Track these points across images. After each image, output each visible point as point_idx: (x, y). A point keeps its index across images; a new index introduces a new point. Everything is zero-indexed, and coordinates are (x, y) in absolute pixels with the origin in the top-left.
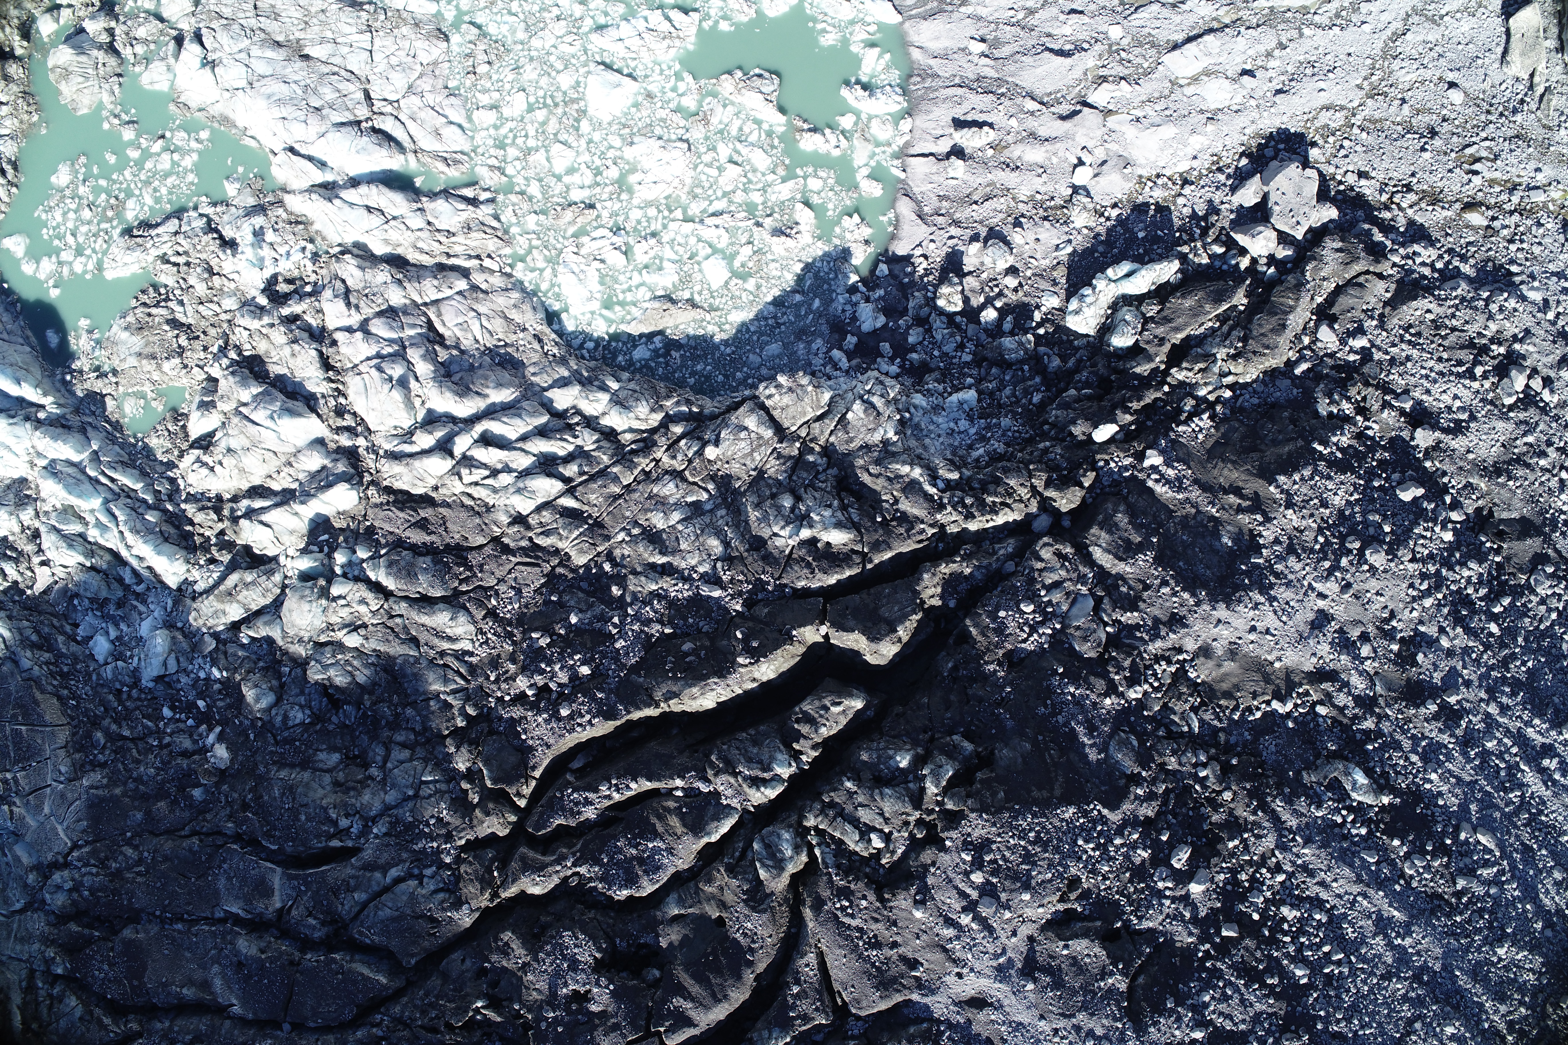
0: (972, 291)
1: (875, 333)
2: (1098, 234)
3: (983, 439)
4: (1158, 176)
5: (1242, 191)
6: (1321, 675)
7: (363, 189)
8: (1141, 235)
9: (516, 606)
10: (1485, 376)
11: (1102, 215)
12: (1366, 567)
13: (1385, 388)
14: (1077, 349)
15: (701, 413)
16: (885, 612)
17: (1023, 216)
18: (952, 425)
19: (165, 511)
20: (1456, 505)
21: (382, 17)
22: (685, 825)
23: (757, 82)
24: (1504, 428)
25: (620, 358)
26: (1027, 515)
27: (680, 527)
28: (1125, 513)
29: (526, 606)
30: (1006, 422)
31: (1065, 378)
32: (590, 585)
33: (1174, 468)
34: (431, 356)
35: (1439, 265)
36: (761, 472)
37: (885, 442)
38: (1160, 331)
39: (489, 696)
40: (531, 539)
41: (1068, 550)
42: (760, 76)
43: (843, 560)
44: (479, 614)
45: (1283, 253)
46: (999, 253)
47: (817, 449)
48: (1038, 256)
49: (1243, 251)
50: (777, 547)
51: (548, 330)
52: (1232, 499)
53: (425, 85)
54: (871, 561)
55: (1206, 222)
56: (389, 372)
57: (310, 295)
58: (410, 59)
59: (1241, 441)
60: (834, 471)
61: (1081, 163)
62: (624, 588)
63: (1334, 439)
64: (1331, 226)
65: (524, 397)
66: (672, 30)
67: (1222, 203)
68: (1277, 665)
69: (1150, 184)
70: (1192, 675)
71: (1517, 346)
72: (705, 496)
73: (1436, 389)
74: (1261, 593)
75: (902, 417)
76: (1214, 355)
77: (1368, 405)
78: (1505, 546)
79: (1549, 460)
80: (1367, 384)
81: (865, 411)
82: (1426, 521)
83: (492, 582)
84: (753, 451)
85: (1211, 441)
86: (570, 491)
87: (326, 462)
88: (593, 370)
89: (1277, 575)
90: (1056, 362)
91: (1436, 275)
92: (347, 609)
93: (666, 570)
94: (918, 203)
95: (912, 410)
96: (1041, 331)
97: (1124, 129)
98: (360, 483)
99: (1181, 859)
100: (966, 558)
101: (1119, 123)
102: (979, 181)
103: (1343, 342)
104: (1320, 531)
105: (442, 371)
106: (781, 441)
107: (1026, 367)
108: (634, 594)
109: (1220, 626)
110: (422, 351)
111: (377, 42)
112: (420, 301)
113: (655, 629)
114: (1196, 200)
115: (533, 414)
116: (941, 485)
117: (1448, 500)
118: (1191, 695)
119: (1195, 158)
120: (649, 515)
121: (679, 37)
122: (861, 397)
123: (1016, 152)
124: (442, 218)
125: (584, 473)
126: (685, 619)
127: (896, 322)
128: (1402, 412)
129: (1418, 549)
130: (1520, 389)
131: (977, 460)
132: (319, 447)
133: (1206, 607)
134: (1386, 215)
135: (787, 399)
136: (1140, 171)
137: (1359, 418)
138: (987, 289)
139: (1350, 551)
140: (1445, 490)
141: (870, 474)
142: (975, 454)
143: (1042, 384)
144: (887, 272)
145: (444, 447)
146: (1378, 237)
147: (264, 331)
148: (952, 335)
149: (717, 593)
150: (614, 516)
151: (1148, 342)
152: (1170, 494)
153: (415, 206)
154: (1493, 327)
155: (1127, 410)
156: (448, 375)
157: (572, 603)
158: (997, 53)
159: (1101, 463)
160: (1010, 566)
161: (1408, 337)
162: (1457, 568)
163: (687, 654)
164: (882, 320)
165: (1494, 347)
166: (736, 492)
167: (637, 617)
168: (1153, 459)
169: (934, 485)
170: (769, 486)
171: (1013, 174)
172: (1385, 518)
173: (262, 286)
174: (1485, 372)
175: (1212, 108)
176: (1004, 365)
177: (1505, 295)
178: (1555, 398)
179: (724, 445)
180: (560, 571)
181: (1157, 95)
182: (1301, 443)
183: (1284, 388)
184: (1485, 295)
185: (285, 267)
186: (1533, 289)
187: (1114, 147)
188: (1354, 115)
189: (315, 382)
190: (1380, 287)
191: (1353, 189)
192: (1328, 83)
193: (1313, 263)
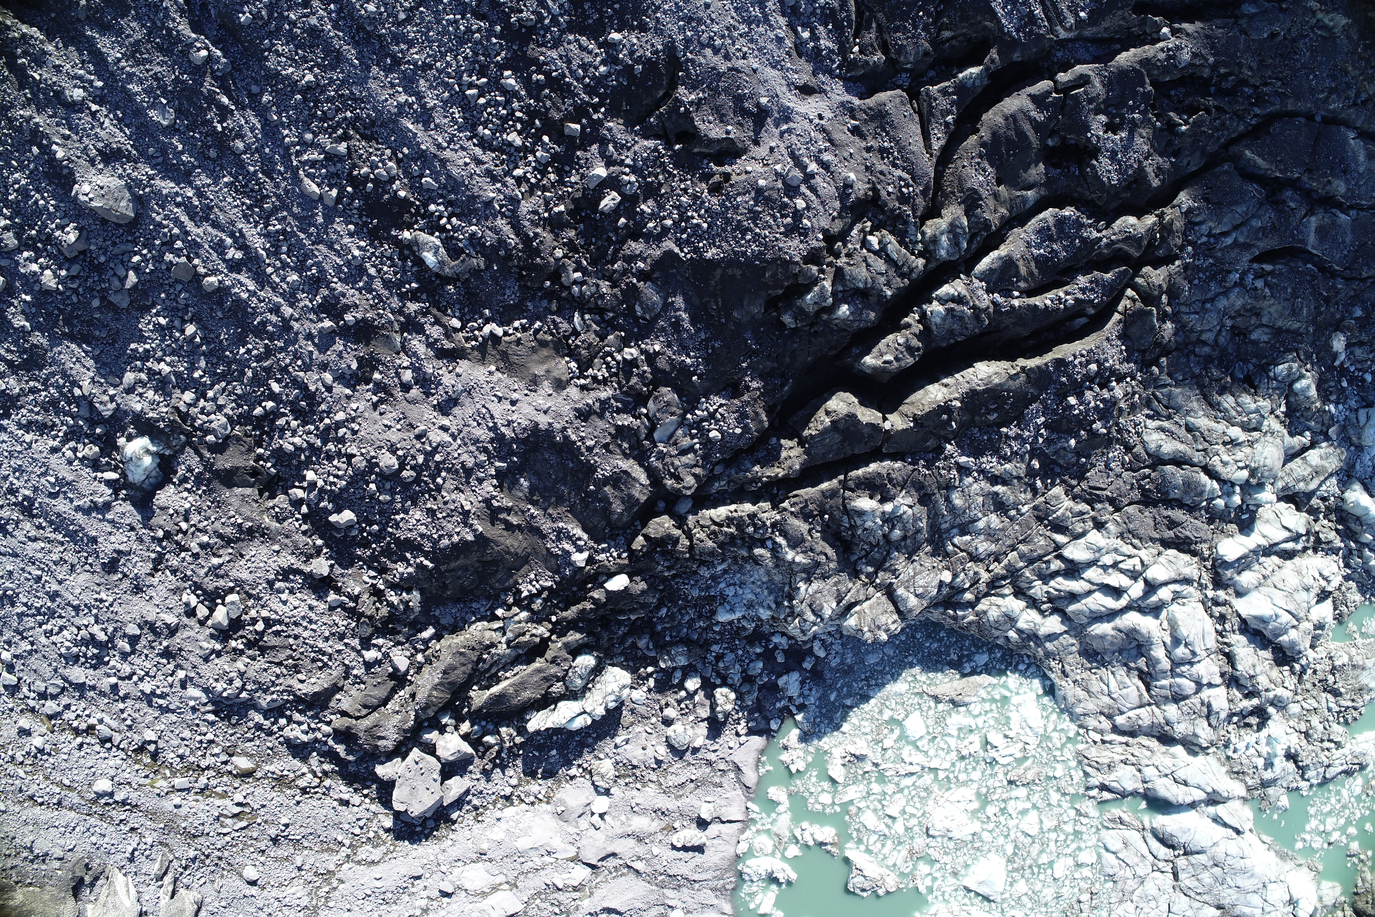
0: (703, 705)
1: (787, 669)
2: (590, 753)
3: (714, 578)
4: (532, 804)
5: (462, 791)
6: (453, 356)
7: (1189, 800)
8: (554, 752)
9: (1111, 455)
10: (254, 621)
11: (584, 770)
12: (400, 453)
13: (352, 613)
14: (621, 654)
15: (946, 609)
16: (838, 437)
17: (654, 770)
18: (741, 592)
19: (1356, 542)
20: (297, 503)
22: (1017, 267)
23: (867, 885)
24: (241, 572)
26: (696, 514)
27: (980, 515)
28: (612, 513)
29: (1103, 453)
30: (695, 593)
31: (636, 629)
32: (1052, 470)
33: (563, 550)
34: (1152, 662)
35: (283, 721)
36: (909, 559)
37: (808, 581)
38: (554, 670)
39: (1141, 382)
40: (1093, 509)
41: (669, 482)
42: (863, 890)
43: (863, 483)
44: (1138, 449)
45: (433, 736)
46: (681, 739)
47: (863, 577)
48: (645, 734)
49: (465, 737)
50: (911, 496)
51: (1057, 681)
52: (514, 520)
53: (1131, 884)
54: (840, 482)
55: (495, 764)
56: (1187, 651)
57: (1234, 714)
58: (1141, 905)
59: (497, 571)
60: (854, 558)
61: (602, 816)
62: (1029, 466)
63: (411, 570)
64: (383, 759)
65: (1084, 627)
67: (478, 780)
68: (493, 368)
69: (540, 796)
70: (573, 365)
71: (218, 647)
72: (956, 540)
73: (303, 610)
74: (504, 435)
75: (789, 602)
76: (508, 647)
77: (372, 599)
78: (252, 462)
79: (198, 541)
80: (371, 618)
81: (821, 609)
82: (331, 491)
83: (1126, 475)
84: (914, 577)
85: (523, 571)
86: (1058, 547)
87: (1237, 578)
88: (1025, 647)
89: (485, 450)
90: (642, 643)
91: (288, 713)
92: (1238, 458)
93: (995, 480)
94: (739, 781)
95: (773, 606)
96: (650, 669)
97: (563, 846)
98: (1215, 560)
99: (610, 200)
100: (756, 479)
101: (566, 851)
102: (688, 800)
103: (386, 655)
104: (439, 489)
105: (1143, 650)
106: (891, 585)
107: (668, 639)
108: (1022, 460)
109: (545, 407)
110: (1159, 667)
112: (1154, 707)
113: (1012, 431)
114: (500, 782)
115: (1080, 612)
116: (769, 544)
117: (304, 509)
118: (577, 346)
119: (499, 820)
120: (1001, 526)
122: (822, 620)
123: (656, 825)
124: (1130, 775)
125: (1045, 562)
126: (989, 439)
127: (769, 681)
128: (338, 590)
129: (345, 466)
130: (220, 607)
131: (723, 561)
132: (1241, 590)
133: (557, 426)
134: (328, 767)
135: (883, 619)
136: (549, 807)
137: (382, 587)
138: (691, 707)
139: (413, 468)
140: (305, 518)
141: (826, 555)
142: (724, 566)
143: (655, 624)
144: (772, 722)
145: (1151, 587)
146: (340, 749)
147: (1273, 686)
148: (727, 668)
149: (963, 459)
150: (1027, 526)
151: (566, 660)
152: (569, 527)
153: (1149, 785)
154: (240, 665)
155: (595, 601)
156: (1139, 646)
157: (1070, 455)
158: (661, 910)
159: (625, 555)
160: (718, 470)
161: (325, 659)
162: (305, 445)
163: (995, 410)
164: (781, 682)
165: (241, 647)
166: (931, 543)
167: (1024, 441)
168: (579, 558)
169: (775, 543)
170: (906, 547)
171: (659, 806)
172: (372, 497)
173: (1269, 722)
174: (254, 624)
175: (480, 864)
176: (687, 642)
177: (225, 694)
178: (185, 598)
179: (935, 583)
180: (1074, 482)
181: (530, 875)
182: (443, 568)
183: (447, 616)
184: (244, 695)
185: (1250, 737)
186: (195, 699)
187: (572, 830)
188: (348, 856)
189: (1240, 644)
190: (346, 705)
191: (356, 790)
192: (372, 885)
193: (406, 727)
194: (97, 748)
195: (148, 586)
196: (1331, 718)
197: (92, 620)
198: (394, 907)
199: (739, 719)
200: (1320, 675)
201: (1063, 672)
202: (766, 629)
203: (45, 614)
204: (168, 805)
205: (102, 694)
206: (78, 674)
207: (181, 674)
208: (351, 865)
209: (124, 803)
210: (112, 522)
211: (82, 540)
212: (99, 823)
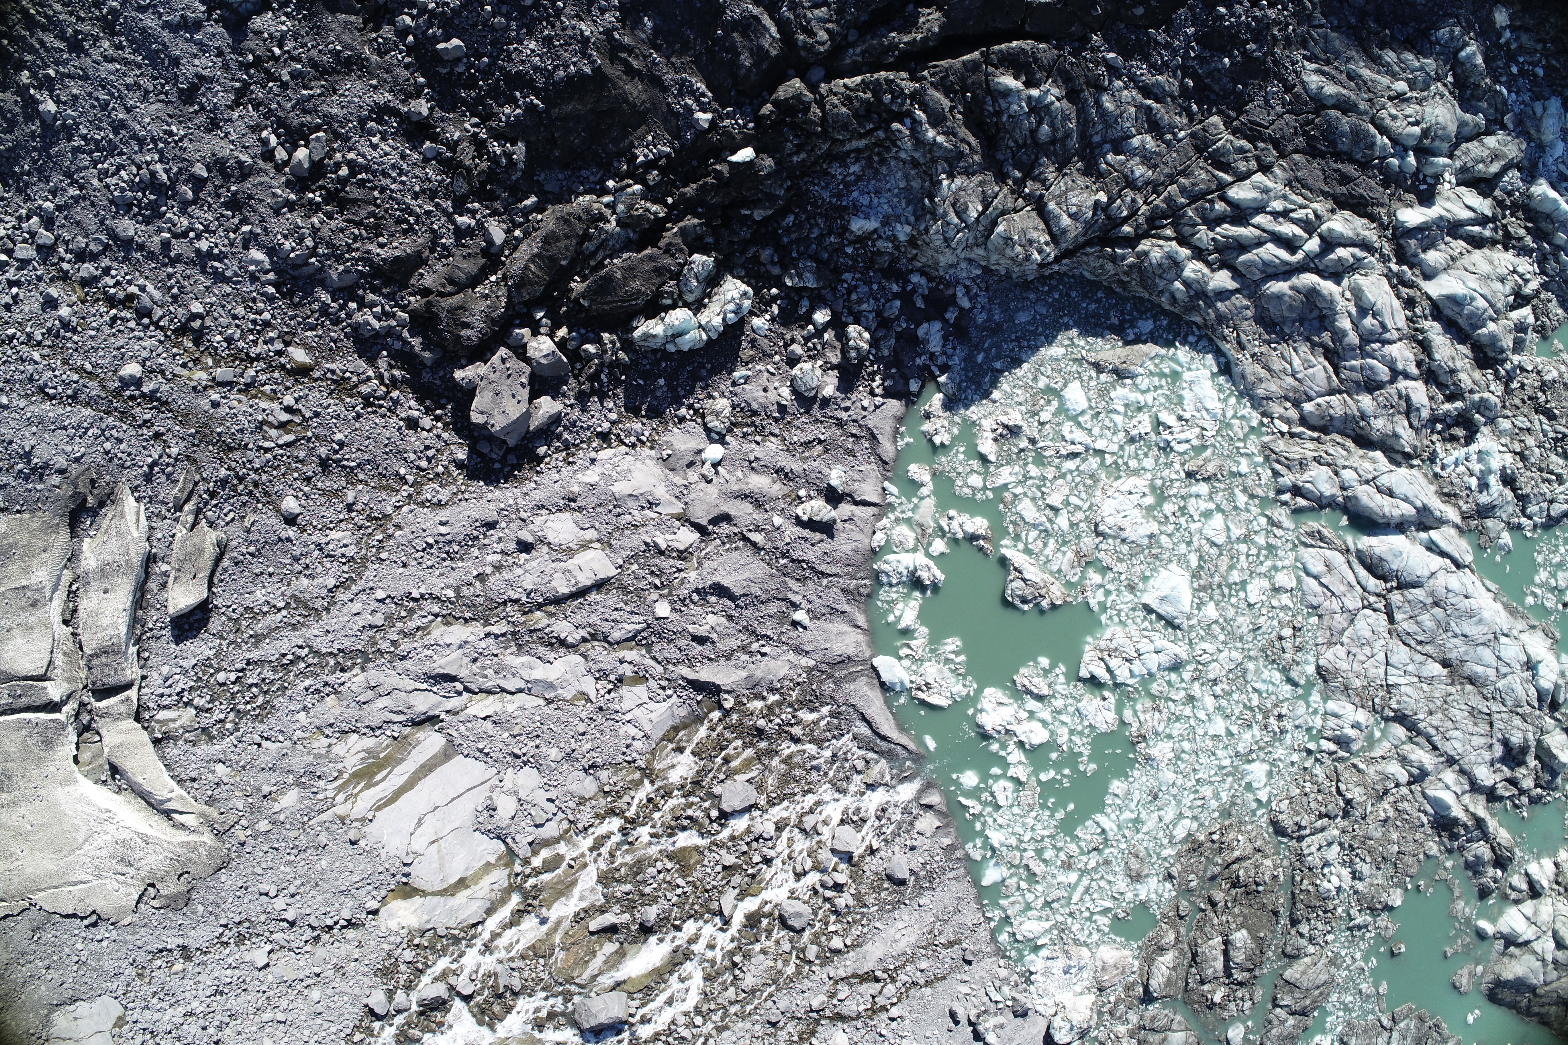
0: (834, 348)
1: (928, 318)
2: (703, 389)
3: (847, 185)
4: (633, 446)
5: (550, 416)
7: (1396, 513)
8: (662, 382)
9: (1269, 89)
11: (696, 411)
13: (448, 166)
14: (743, 266)
15: (1104, 244)
17: (776, 420)
18: (876, 202)
19: (1549, 243)
20: (403, 33)
21: (1377, 700)
23: (1028, 592)
24: (331, 106)
25: (1165, 322)
26: (830, 82)
27: (1133, 130)
28: (742, 66)
29: (1261, 88)
30: (826, 195)
31: (760, 236)
32: (1209, 95)
33: (685, 106)
34: (1339, 335)
35: (353, 305)
36: (1060, 170)
37: (951, 177)
38: (667, 261)
39: (1293, 15)
40: (1256, 148)
41: (801, 36)
42: (1024, 601)
43: (1006, 60)
44: (1299, 89)
45: (526, 332)
46: (807, 378)
47: (1010, 182)
48: (766, 375)
49: (561, 345)
50: (1059, 87)
51: (1233, 355)
52: (636, 64)
53: (1340, 621)
54: (982, 55)
55: (593, 385)
56: (1375, 322)
57: (1437, 419)
58: (1354, 650)
59: (611, 127)
60: (999, 156)
61: (714, 466)
62: (1182, 84)
63: (518, 111)
64: (463, 362)
65: (1258, 283)
66: (1107, 658)
67: (572, 406)
69: (644, 438)
71: (293, 197)
73: (394, 158)
75: (932, 200)
76: (618, 225)
77: (473, 148)
79: (290, 69)
80: (469, 170)
81: (966, 209)
82: (444, 12)
83: (1288, 116)
84: (1066, 193)
85: (640, 130)
86: (1221, 186)
87: (1422, 255)
88: (1193, 306)
91: (360, 292)
92: (1407, 113)
93: (1146, 91)
94: (875, 452)
95: (912, 219)
96: (774, 290)
97: (667, 498)
98: (1395, 228)
100: (893, 46)
101: (672, 503)
102: (815, 464)
103: (480, 225)
104: (558, 13)
105: (1327, 322)
106: (1042, 196)
107: (794, 255)
108: (1175, 76)
110: (1347, 340)
111: (1381, 671)
112: (1346, 396)
113: (1161, 36)
114: (597, 415)
115: (1252, 265)
116: (908, 121)
117: (411, 38)
119: (593, 461)
120: (1157, 150)
121: (1101, 651)
122: (968, 225)
123: (777, 489)
124: (1325, 477)
125: (1209, 202)
126: (1137, 38)
127: (908, 327)
128: (435, 138)
130: (302, 150)
131: (857, 160)
132: (1428, 272)
134: (396, 372)
136: (653, 453)
137: (485, 136)
138: (819, 347)
141: (969, 144)
143: (782, 234)
144: (912, 383)
145: (1329, 243)
146: (416, 342)
147: (1477, 388)
148: (860, 301)
149: (1111, 55)
150: (1186, 154)
152: (693, 80)
153: (1349, 493)
154: (315, 220)
155: (718, 174)
156: (1322, 318)
157: (1225, 80)
158: (782, 606)
159: (751, 125)
160: (852, 35)
161: (412, 220)
163: (1141, 3)
164: (921, 332)
165: (318, 199)
166: (1081, 159)
167: (1175, 52)
168: (702, 119)
169: (913, 117)
170: (1055, 153)
171: (783, 464)
172: (485, 24)
173: (1478, 435)
174: (336, 172)
175: (567, 515)
176: (815, 258)
177: (292, 255)
178: (264, 134)
179: (1090, 203)
180: (1233, 114)
181: (628, 532)
182: (554, 112)
183: (552, 180)
184: (313, 260)
185: (1459, 453)
186: (257, 263)
187: (679, 480)
188: (410, 496)
189: (1434, 330)
190: (429, 280)
191: (428, 411)
192: (435, 531)
193: (494, 315)
194: (132, 324)
195: (226, 121)
196: (1547, 446)
197: (156, 157)
198: (460, 564)
199: (874, 373)
200: (1529, 391)
201: (1239, 343)
202: (903, 264)
203: (105, 149)
204: (204, 404)
205: (151, 256)
206: (127, 227)
207: (246, 228)
208: (413, 507)
209: (151, 397)
210: (199, 44)
211: (163, 63)
212: (118, 424)
